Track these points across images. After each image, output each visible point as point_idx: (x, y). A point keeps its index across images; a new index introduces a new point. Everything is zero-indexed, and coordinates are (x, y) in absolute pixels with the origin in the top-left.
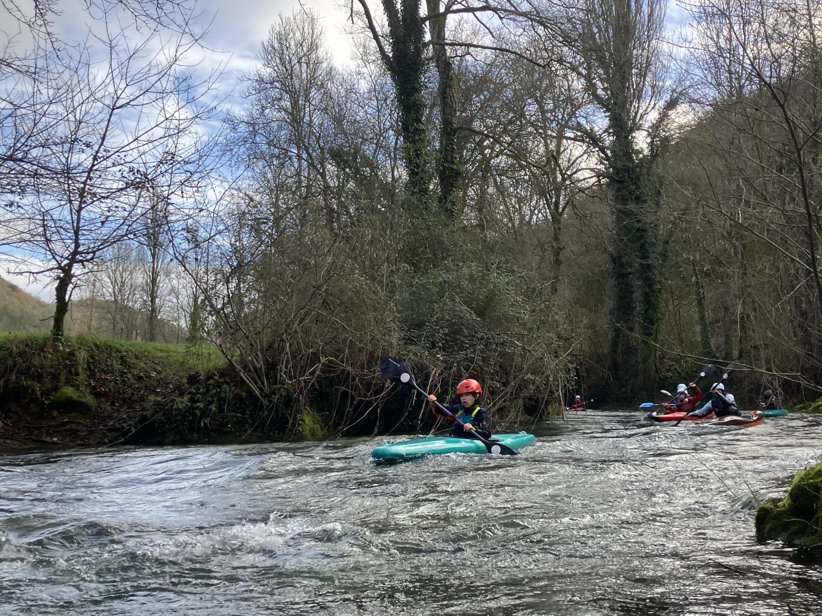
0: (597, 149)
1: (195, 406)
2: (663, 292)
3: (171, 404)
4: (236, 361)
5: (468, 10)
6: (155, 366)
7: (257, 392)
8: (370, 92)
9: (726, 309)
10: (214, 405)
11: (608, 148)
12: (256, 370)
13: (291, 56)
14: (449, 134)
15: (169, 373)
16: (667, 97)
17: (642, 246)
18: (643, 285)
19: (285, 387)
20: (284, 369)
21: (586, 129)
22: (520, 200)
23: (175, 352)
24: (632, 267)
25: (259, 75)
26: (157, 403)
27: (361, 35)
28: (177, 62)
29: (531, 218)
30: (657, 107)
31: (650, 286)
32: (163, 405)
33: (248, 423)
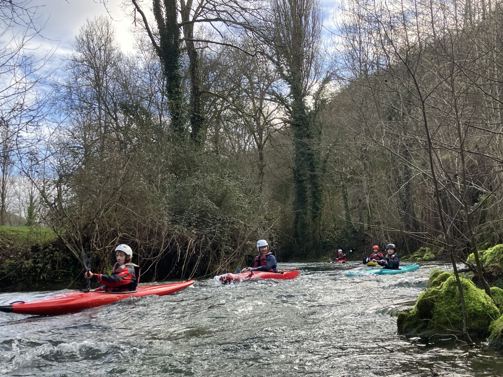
0: (284, 106)
1: (36, 266)
2: (323, 191)
3: (20, 265)
4: (63, 236)
5: (207, 20)
6: (9, 241)
7: (77, 256)
8: (145, 69)
9: (360, 201)
10: (49, 265)
11: (290, 106)
12: (76, 242)
13: (94, 46)
14: (196, 95)
15: (18, 245)
16: (324, 76)
17: (311, 164)
18: (312, 187)
19: (96, 252)
20: (95, 241)
21: (277, 94)
22: (239, 136)
23: (22, 232)
24: (305, 176)
25: (74, 57)
26: (11, 265)
27: (140, 34)
28: (24, 47)
29: (245, 148)
30: (318, 81)
31: (316, 187)
32: (15, 266)
33: (71, 276)
